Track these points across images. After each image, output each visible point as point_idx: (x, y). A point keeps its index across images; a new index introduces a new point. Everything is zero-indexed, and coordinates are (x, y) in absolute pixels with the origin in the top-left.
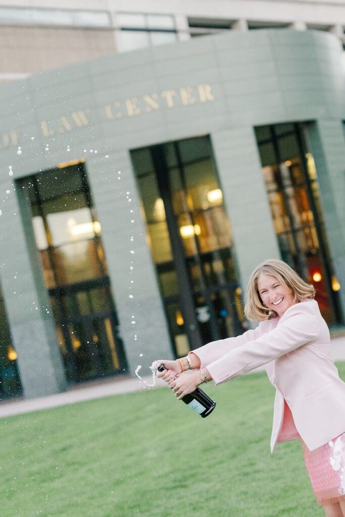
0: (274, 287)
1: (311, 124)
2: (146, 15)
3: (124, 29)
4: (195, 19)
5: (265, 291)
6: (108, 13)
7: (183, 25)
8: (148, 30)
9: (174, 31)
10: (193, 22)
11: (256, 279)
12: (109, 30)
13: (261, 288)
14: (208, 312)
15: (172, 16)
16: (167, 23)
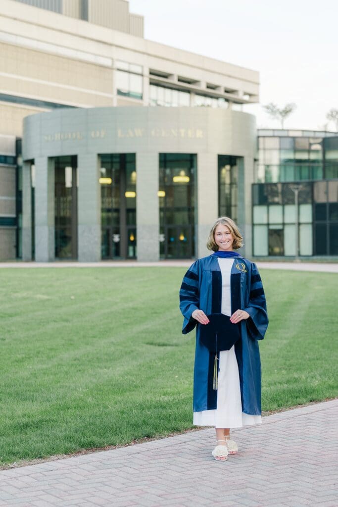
0: (227, 233)
1: (241, 158)
2: (130, 63)
3: (119, 70)
4: (153, 70)
5: (220, 234)
6: (112, 59)
7: (146, 73)
8: (129, 72)
9: (142, 75)
10: (152, 71)
11: (217, 226)
12: (111, 68)
13: (217, 231)
14: (165, 237)
15: (142, 67)
16: (139, 70)
